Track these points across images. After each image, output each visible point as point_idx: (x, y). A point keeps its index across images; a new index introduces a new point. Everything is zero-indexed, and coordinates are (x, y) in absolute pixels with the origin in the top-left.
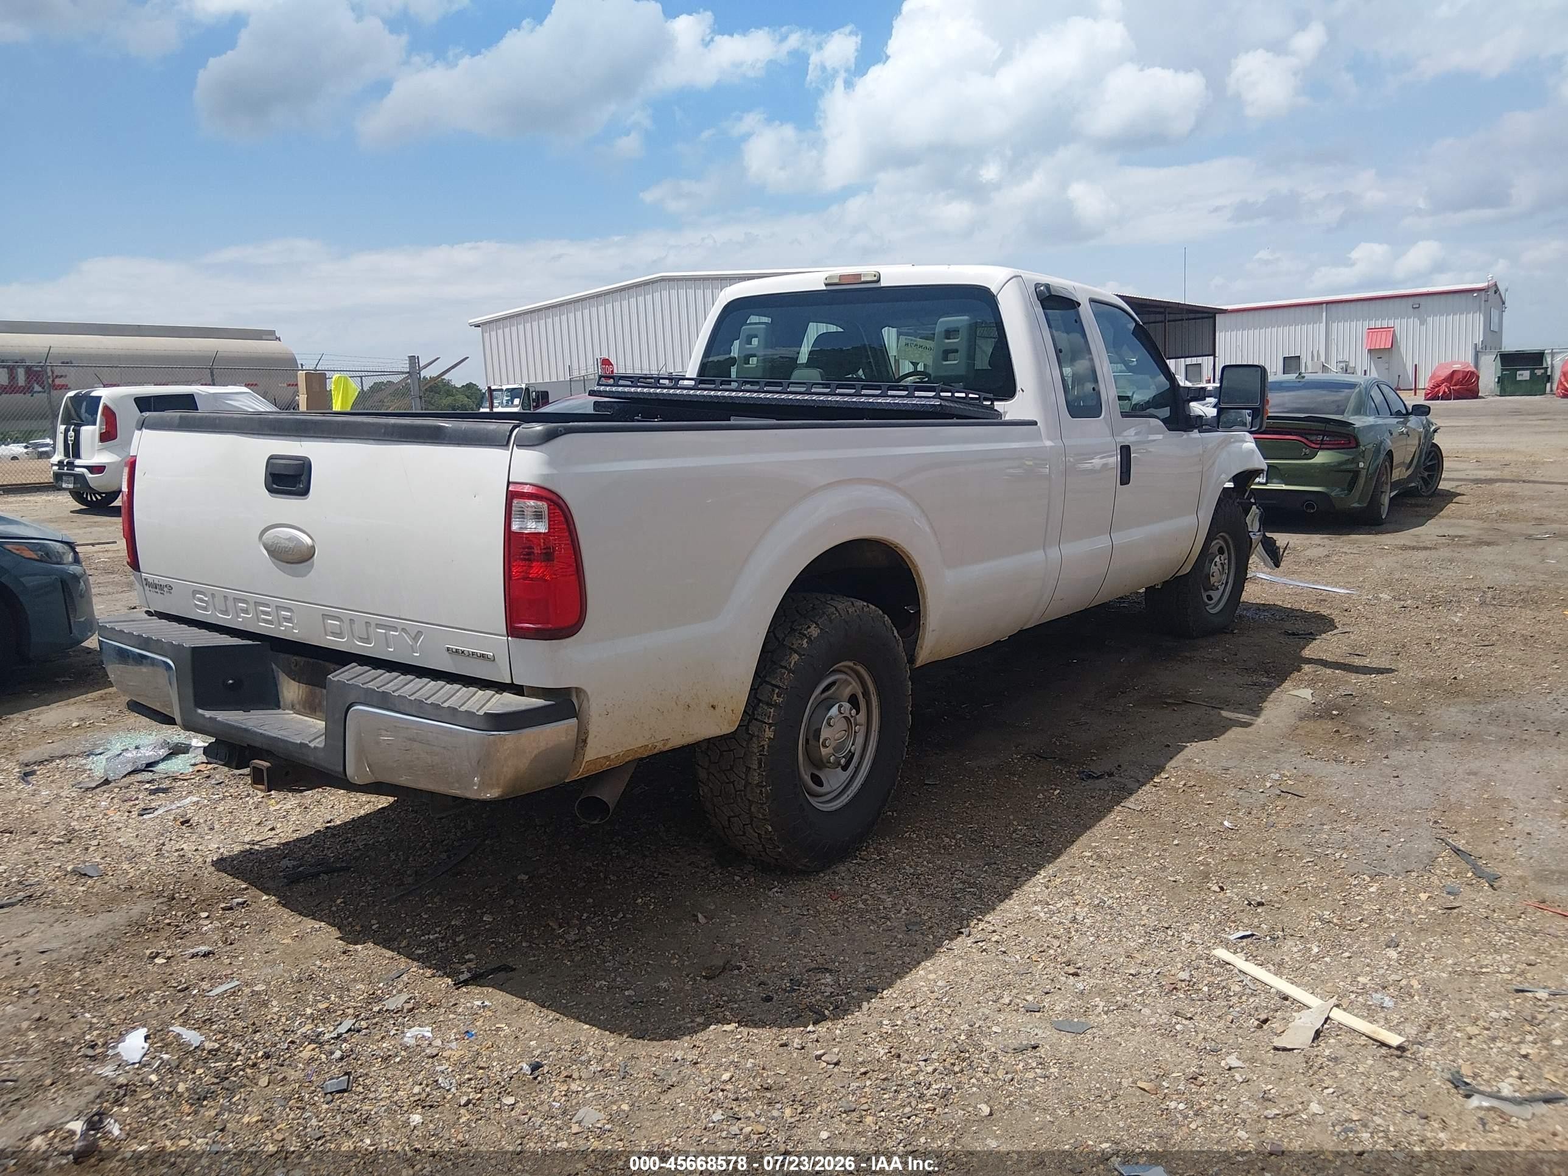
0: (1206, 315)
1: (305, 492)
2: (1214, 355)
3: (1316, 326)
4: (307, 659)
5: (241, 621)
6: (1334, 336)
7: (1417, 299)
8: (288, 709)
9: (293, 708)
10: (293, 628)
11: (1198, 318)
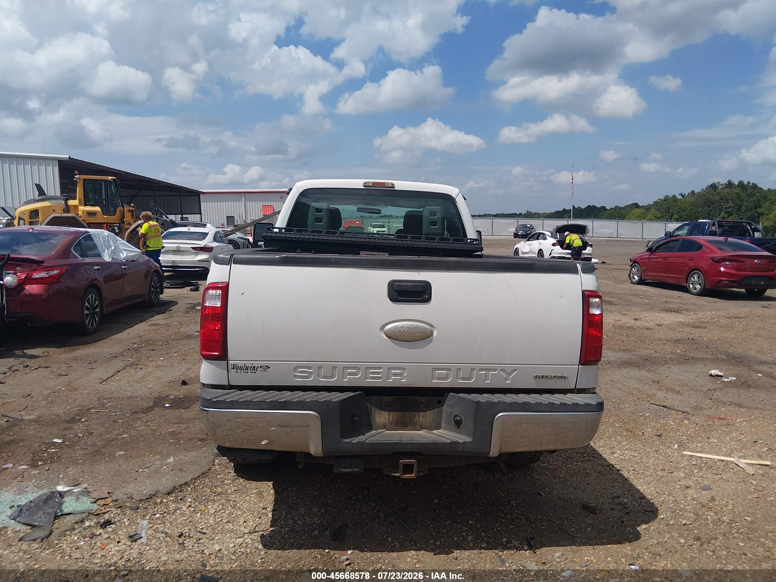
0: (195, 194)
1: (428, 300)
2: (200, 214)
3: (240, 203)
4: (394, 397)
5: (346, 381)
6: (248, 208)
7: (281, 194)
8: (381, 429)
9: (385, 427)
10: (401, 379)
11: (192, 196)
